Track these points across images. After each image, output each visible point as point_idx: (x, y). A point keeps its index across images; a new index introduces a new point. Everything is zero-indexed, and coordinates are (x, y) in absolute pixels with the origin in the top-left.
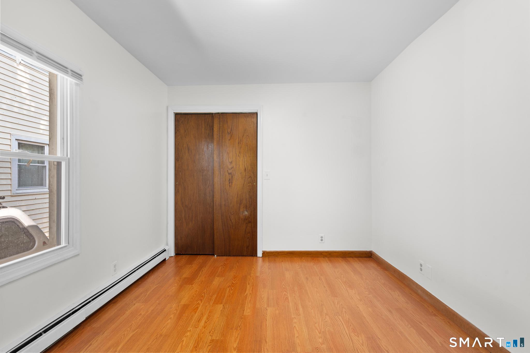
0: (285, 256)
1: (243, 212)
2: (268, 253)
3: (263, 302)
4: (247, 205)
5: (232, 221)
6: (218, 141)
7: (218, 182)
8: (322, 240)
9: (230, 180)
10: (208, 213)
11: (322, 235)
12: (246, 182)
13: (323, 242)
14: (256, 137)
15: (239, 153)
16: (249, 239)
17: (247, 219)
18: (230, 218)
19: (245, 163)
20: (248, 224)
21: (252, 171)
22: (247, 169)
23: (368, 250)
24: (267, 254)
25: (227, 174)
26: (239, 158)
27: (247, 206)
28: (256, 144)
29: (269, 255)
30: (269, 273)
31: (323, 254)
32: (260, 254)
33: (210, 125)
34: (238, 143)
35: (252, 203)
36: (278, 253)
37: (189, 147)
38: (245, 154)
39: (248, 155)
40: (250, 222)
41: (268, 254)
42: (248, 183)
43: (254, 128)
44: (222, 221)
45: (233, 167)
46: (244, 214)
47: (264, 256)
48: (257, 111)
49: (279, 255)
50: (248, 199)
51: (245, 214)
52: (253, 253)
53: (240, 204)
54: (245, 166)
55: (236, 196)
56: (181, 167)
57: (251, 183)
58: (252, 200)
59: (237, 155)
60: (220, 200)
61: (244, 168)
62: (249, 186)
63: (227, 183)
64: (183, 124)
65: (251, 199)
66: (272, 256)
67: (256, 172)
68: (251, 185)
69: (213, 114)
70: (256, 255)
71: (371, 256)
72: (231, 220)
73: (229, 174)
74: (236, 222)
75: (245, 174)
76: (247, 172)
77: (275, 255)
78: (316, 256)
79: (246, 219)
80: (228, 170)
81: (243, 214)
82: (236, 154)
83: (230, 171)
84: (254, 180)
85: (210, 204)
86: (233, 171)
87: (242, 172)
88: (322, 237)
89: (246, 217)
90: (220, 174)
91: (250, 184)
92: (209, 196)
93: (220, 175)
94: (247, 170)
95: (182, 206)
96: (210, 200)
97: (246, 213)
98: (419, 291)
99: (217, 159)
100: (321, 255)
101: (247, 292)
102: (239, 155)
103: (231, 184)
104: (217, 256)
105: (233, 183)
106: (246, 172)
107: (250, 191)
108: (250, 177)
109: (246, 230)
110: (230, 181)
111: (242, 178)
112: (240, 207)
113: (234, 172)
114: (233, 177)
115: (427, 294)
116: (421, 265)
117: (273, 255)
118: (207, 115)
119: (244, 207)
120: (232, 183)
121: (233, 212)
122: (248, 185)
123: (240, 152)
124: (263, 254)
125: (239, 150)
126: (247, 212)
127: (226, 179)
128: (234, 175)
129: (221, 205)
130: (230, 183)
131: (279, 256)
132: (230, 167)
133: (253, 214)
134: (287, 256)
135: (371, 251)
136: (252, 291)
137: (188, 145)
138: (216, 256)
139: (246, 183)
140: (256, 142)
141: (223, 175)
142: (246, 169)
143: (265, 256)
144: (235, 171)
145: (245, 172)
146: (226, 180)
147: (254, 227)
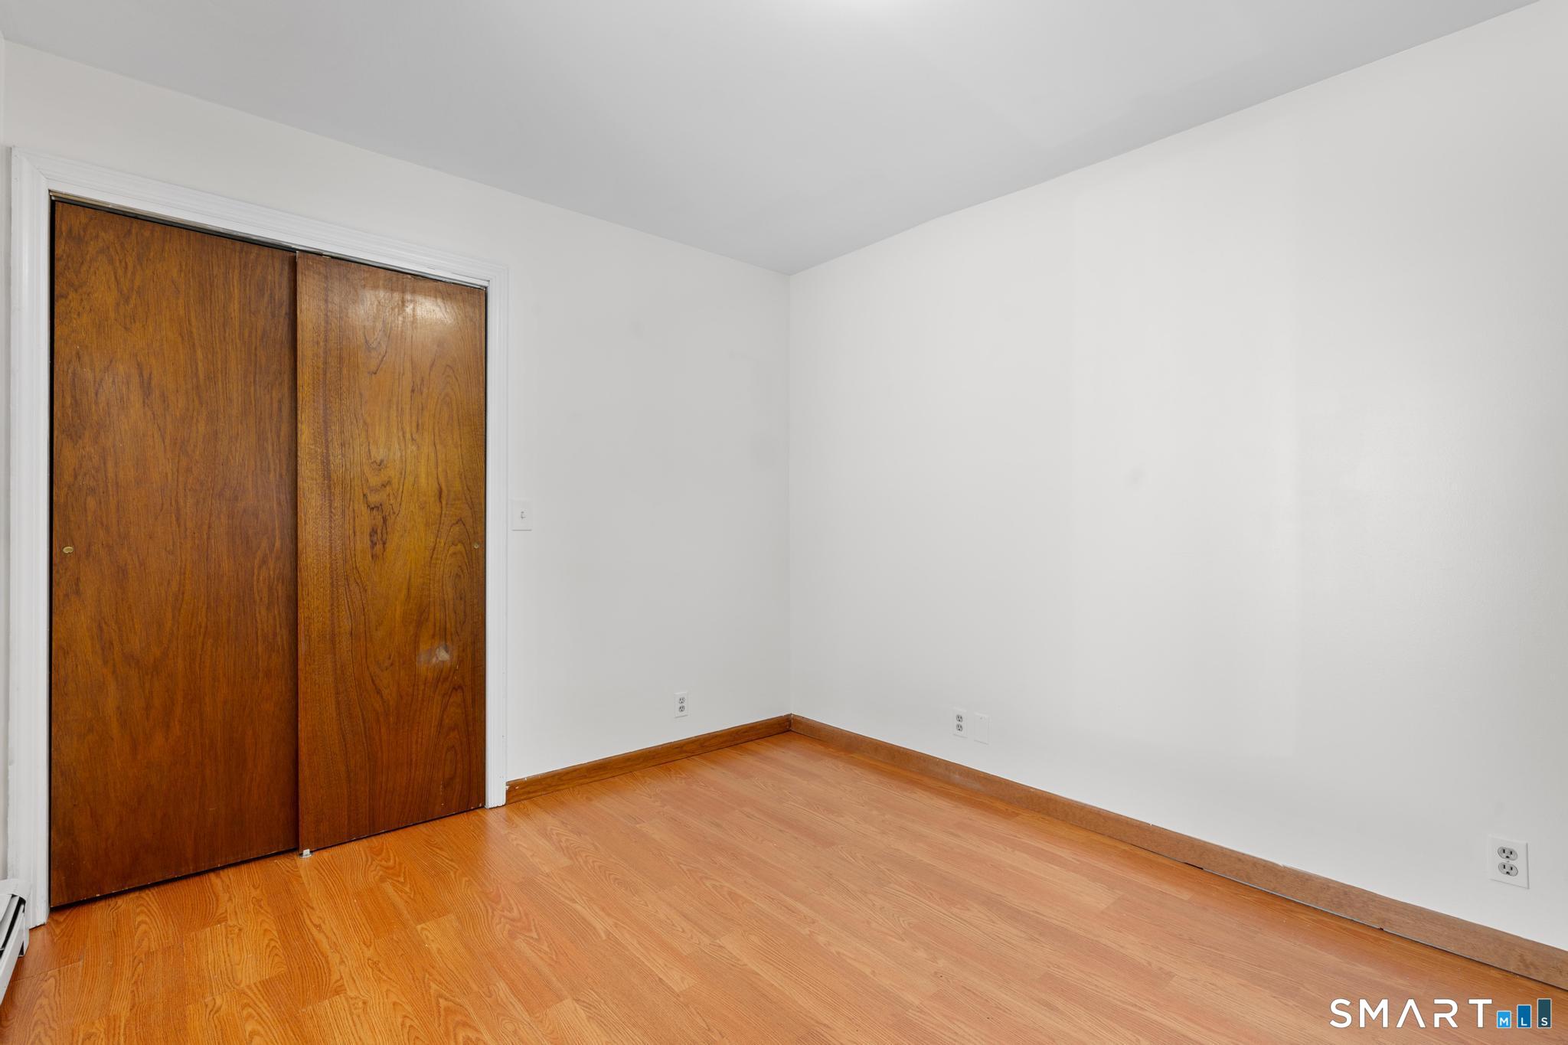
0: (581, 781)
1: (431, 652)
2: (527, 786)
3: (683, 931)
4: (448, 625)
5: (385, 692)
6: (321, 371)
7: (320, 543)
8: (682, 709)
9: (374, 532)
10: (261, 675)
11: (680, 694)
12: (442, 541)
13: (684, 713)
14: (481, 378)
15: (414, 430)
16: (456, 752)
17: (446, 679)
18: (375, 685)
19: (440, 469)
20: (450, 696)
21: (466, 499)
22: (449, 491)
23: (783, 714)
24: (523, 790)
25: (364, 509)
26: (414, 448)
27: (445, 629)
28: (483, 401)
29: (529, 793)
30: (593, 844)
31: (685, 748)
32: (495, 794)
33: (272, 296)
34: (413, 391)
35: (465, 615)
36: (559, 779)
37: (150, 378)
38: (440, 436)
39: (453, 439)
40: (457, 688)
41: (528, 789)
42: (453, 544)
43: (476, 345)
44: (338, 703)
45: (389, 483)
46: (434, 660)
47: (512, 801)
48: (485, 284)
49: (563, 784)
50: (451, 603)
51: (440, 659)
52: (472, 796)
53: (420, 624)
54: (437, 478)
55: (404, 592)
56: (97, 471)
57: (463, 544)
58: (465, 606)
59: (408, 436)
60: (328, 615)
61: (436, 485)
62: (455, 553)
63: (362, 543)
64: (111, 261)
65: (462, 602)
66: (540, 794)
67: (483, 503)
68: (463, 549)
69: (294, 250)
70: (480, 805)
71: (790, 726)
72: (379, 692)
73: (372, 509)
74: (401, 697)
75: (438, 511)
76: (447, 504)
77: (550, 786)
78: (669, 760)
79: (442, 676)
80: (366, 491)
81: (429, 662)
82: (401, 434)
83: (373, 499)
84: (475, 533)
85: (275, 635)
86: (389, 495)
87: (425, 503)
88: (682, 700)
89: (442, 671)
90: (330, 506)
91: (460, 547)
92: (266, 600)
93: (327, 509)
94: (448, 495)
95: (105, 662)
96: (274, 618)
97: (443, 655)
98: (957, 777)
99: (313, 447)
100: (681, 752)
101: (598, 926)
102: (416, 436)
103: (379, 547)
104: (311, 852)
105: (387, 545)
106: (444, 502)
107: (457, 574)
108: (457, 523)
109: (441, 720)
110: (378, 536)
111: (427, 524)
112: (416, 636)
113: (392, 502)
114: (390, 522)
115: (978, 777)
116: (959, 718)
117: (544, 790)
118: (256, 247)
119: (434, 636)
120: (384, 543)
121: (390, 658)
122: (452, 550)
123: (418, 425)
124: (508, 792)
125: (414, 418)
126: (447, 652)
127: (358, 529)
128: (394, 513)
129: (333, 635)
130: (374, 544)
131: (561, 787)
132: (374, 481)
133: (470, 656)
134: (587, 780)
135: (788, 715)
136: (609, 915)
137: (140, 366)
138: (307, 852)
139: (442, 544)
140: (483, 394)
141: (343, 512)
142: (445, 493)
143: (516, 799)
144: (396, 498)
145: (441, 502)
146: (358, 534)
147: (474, 700)
